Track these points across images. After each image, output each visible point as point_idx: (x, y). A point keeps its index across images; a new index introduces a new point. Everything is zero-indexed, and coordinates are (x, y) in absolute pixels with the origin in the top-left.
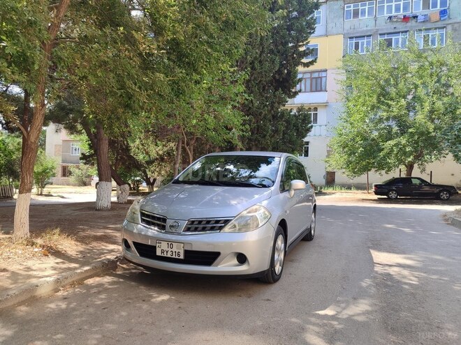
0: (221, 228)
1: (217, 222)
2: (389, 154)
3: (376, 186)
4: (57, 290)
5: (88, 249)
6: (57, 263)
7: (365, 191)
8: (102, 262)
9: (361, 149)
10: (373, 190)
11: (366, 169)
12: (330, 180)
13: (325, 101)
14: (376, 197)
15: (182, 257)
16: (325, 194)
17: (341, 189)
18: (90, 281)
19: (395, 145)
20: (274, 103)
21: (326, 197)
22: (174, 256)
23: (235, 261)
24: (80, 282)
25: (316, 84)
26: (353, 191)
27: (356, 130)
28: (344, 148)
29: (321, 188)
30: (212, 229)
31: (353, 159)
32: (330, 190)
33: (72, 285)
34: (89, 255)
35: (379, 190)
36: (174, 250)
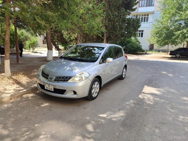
0: (67, 80)
1: (66, 78)
2: (178, 37)
3: (171, 51)
4: (11, 99)
5: (31, 81)
6: (17, 87)
7: (166, 53)
8: (32, 88)
9: (165, 35)
10: (169, 53)
11: (166, 44)
12: (151, 48)
13: (153, 11)
14: (170, 56)
15: (53, 90)
16: (148, 54)
17: (155, 52)
18: (25, 96)
19: (181, 33)
20: (121, 16)
21: (148, 55)
22: (50, 90)
23: (73, 93)
24: (21, 96)
25: (149, 2)
26: (161, 53)
27: (163, 26)
28: (157, 34)
29: (147, 51)
30: (64, 81)
31: (160, 39)
32: (150, 52)
33: (18, 97)
34: (30, 84)
35: (172, 53)
36: (50, 87)
